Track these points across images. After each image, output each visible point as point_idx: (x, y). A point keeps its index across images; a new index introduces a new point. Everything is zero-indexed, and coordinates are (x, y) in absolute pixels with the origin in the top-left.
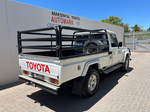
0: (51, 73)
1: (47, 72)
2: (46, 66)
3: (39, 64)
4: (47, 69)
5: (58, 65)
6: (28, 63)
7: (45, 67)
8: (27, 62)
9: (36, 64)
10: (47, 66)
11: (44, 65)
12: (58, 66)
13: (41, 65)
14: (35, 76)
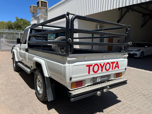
0: (119, 69)
1: (117, 69)
2: (116, 63)
4: (117, 66)
6: (89, 66)
7: (114, 64)
8: (87, 66)
9: (104, 64)
11: (114, 63)
14: (98, 80)
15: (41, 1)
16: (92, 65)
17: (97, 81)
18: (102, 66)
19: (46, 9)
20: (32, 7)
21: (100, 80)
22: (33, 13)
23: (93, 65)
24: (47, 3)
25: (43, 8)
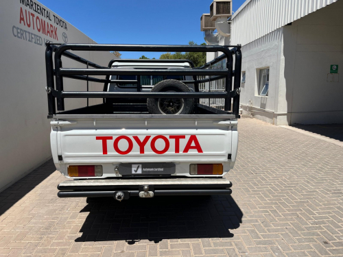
0: (204, 153)
1: (193, 152)
3: (160, 137)
4: (193, 144)
5: (228, 130)
8: (98, 138)
9: (148, 137)
10: (193, 138)
11: (183, 137)
12: (230, 131)
13: (168, 137)
14: (136, 171)
15: (217, 2)
16: (111, 138)
17: (133, 172)
18: (142, 141)
19: (228, 17)
20: (204, 17)
21: (142, 171)
22: (206, 30)
23: (114, 138)
24: (231, 3)
25: (220, 17)
